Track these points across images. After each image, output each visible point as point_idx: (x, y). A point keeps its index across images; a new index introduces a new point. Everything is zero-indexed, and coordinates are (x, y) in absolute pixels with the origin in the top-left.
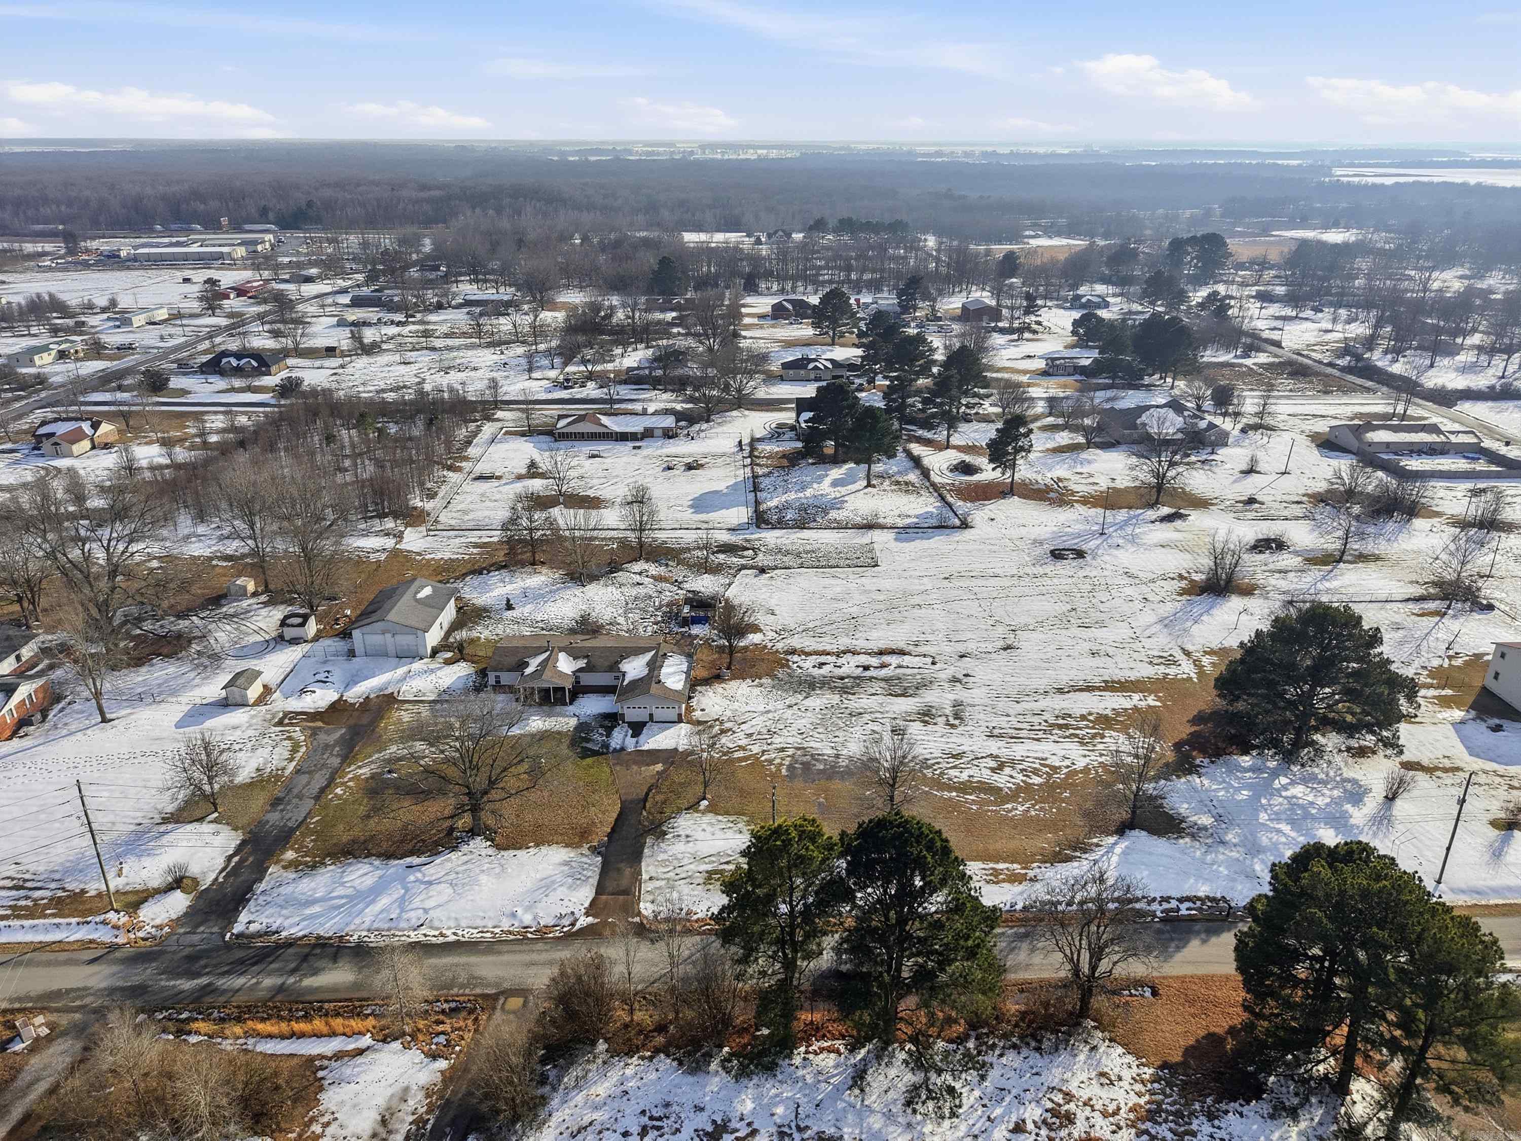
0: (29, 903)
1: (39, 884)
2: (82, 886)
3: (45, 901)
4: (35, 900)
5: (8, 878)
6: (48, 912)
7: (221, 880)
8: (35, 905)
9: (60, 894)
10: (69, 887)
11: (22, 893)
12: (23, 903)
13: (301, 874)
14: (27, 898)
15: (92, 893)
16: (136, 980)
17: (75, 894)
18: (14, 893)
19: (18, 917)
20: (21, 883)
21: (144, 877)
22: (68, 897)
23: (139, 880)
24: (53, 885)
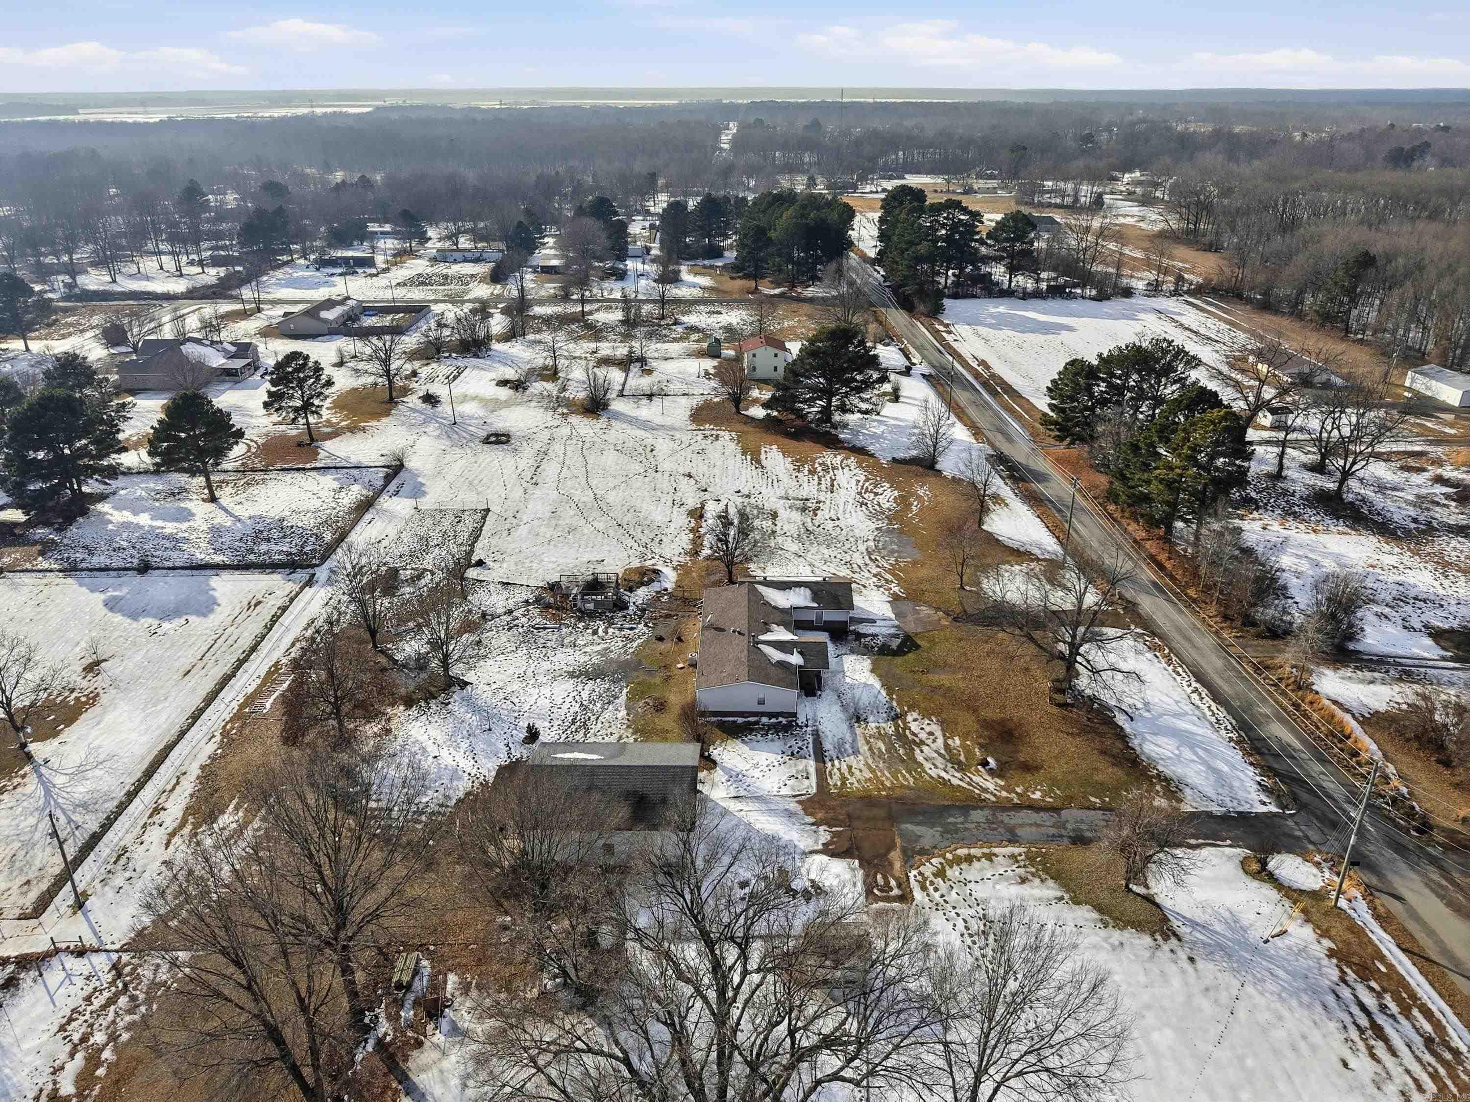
0: (1388, 1000)
1: (1356, 1010)
2: (1325, 962)
3: (1373, 984)
4: (1379, 996)
5: (1373, 1056)
6: (1383, 969)
7: (1229, 842)
8: (1385, 990)
9: (1351, 976)
10: (1335, 974)
11: (1381, 1020)
12: (1394, 1008)
13: (1181, 786)
14: (1383, 1008)
15: (1327, 943)
16: (1389, 854)
17: (1340, 960)
18: (1389, 1030)
19: (1413, 996)
20: (1369, 1032)
21: (1272, 907)
22: (1349, 964)
23: (1279, 908)
24: (1346, 993)
